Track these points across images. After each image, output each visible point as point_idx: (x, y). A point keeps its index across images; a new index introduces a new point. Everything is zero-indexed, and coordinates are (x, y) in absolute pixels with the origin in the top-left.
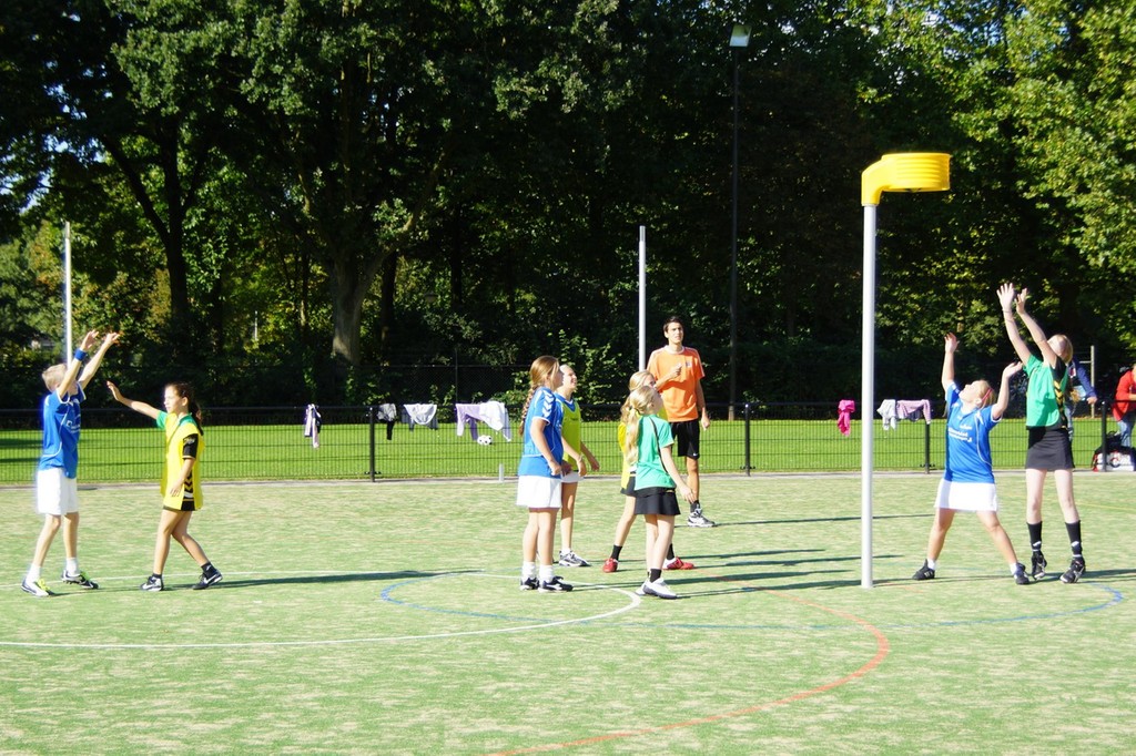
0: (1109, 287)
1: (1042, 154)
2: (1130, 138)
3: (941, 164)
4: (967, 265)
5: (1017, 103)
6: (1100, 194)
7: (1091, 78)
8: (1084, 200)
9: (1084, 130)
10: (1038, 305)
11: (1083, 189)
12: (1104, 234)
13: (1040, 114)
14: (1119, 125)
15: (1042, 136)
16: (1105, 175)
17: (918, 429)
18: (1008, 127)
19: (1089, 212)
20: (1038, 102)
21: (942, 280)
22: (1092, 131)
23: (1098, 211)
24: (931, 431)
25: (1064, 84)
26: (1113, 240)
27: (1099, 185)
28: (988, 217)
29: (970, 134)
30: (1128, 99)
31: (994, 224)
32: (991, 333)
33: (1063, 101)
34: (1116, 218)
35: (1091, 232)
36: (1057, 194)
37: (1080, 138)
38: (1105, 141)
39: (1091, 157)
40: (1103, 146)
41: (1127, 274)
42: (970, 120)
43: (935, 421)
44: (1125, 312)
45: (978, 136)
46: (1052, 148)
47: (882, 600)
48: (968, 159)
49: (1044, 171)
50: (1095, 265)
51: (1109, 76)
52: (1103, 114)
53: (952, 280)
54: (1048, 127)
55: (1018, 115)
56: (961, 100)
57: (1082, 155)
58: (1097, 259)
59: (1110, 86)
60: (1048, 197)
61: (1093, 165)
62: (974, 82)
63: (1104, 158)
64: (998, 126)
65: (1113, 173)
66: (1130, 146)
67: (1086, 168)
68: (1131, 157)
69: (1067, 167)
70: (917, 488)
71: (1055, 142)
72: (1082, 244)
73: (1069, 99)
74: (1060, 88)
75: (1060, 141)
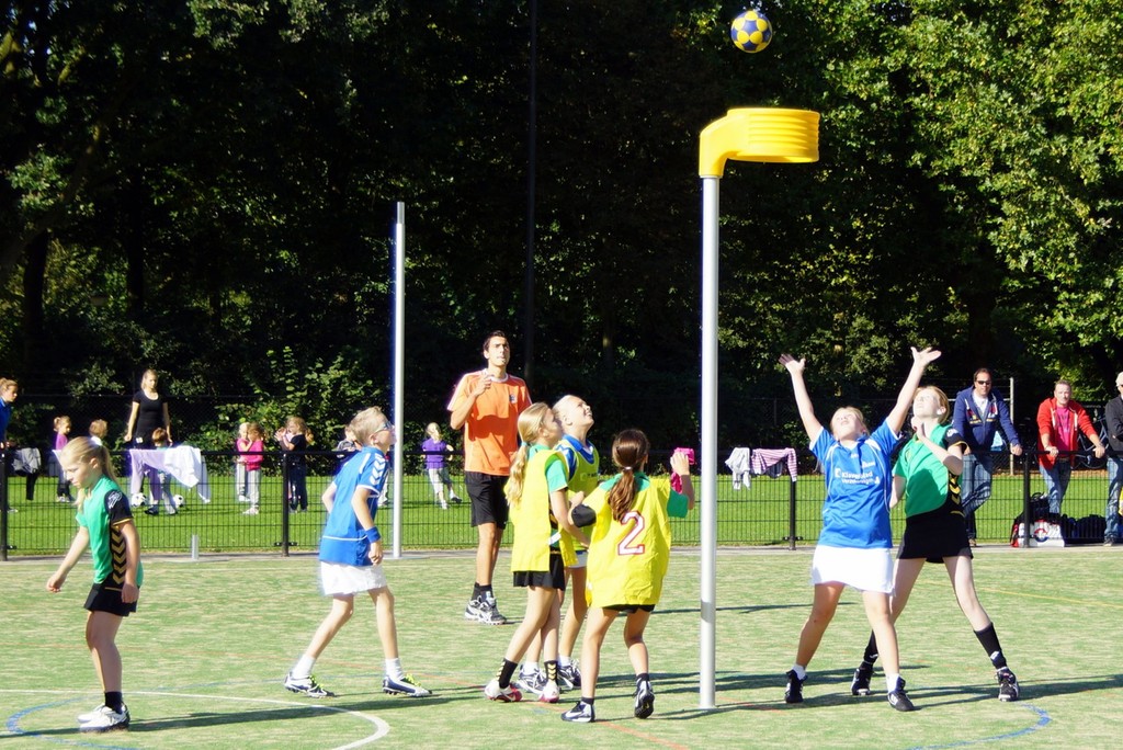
1: (946, 119)
2: (1061, 100)
3: (809, 124)
4: (847, 265)
5: (914, 49)
6: (1022, 174)
7: (1011, 18)
8: (1001, 182)
9: (1001, 88)
10: (941, 321)
11: (1000, 167)
12: (1028, 227)
13: (944, 65)
14: (1047, 83)
15: (946, 93)
16: (1029, 149)
17: (780, 487)
18: (902, 81)
19: (1008, 197)
20: (940, 50)
21: (814, 286)
22: (1009, 87)
23: (1020, 197)
24: (798, 491)
25: (976, 25)
26: (1040, 235)
27: (1021, 162)
28: (876, 202)
29: (851, 88)
30: (1058, 48)
31: (883, 211)
32: (879, 358)
33: (973, 47)
34: (1043, 206)
35: (1010, 224)
36: (966, 173)
37: (997, 98)
38: (1029, 104)
39: (1011, 124)
40: (1026, 110)
41: (1056, 282)
42: (851, 70)
43: (804, 477)
45: (861, 91)
46: (959, 110)
49: (949, 140)
50: (1016, 268)
51: (1033, 16)
52: (1026, 66)
53: (826, 287)
54: (955, 82)
55: (916, 65)
57: (998, 121)
58: (1018, 261)
59: (1034, 29)
60: (954, 175)
61: (1013, 135)
62: (857, 19)
63: (1027, 125)
64: (888, 80)
65: (1039, 147)
66: (1061, 112)
67: (1004, 138)
68: (1063, 126)
69: (979, 136)
70: (778, 570)
71: (963, 103)
72: (1000, 241)
73: (981, 46)
74: (971, 31)
75: (971, 100)
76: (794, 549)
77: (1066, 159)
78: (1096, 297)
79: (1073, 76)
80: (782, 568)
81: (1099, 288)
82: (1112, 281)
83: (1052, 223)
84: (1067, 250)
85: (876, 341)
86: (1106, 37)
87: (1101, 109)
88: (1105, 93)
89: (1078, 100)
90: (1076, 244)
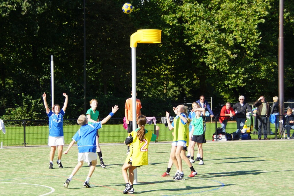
0: (217, 76)
1: (193, 30)
2: (223, 24)
4: (167, 69)
5: (184, 12)
6: (213, 44)
7: (209, 3)
8: (207, 46)
9: (207, 21)
10: (192, 83)
11: (207, 42)
12: (215, 58)
13: (192, 16)
14: (219, 19)
15: (193, 23)
16: (215, 37)
18: (181, 20)
19: (209, 50)
20: (191, 11)
21: (158, 74)
22: (210, 21)
23: (212, 50)
25: (200, 5)
26: (218, 60)
27: (213, 40)
28: (174, 52)
29: (168, 22)
30: (222, 10)
31: (176, 54)
32: (176, 93)
33: (199, 11)
34: (219, 52)
35: (210, 57)
36: (198, 44)
37: (206, 24)
38: (215, 25)
39: (210, 31)
40: (214, 27)
41: (223, 72)
42: (167, 17)
43: (158, 124)
44: (222, 85)
45: (170, 23)
46: (196, 27)
47: (141, 188)
48: (167, 31)
49: (193, 35)
50: (212, 69)
51: (216, 2)
52: (213, 15)
53: (162, 74)
54: (195, 20)
55: (184, 16)
56: (164, 11)
57: (206, 30)
58: (212, 66)
59: (216, 5)
60: (195, 44)
61: (210, 33)
62: (169, 4)
63: (214, 31)
64: (177, 20)
65: (218, 36)
66: (223, 27)
67: (208, 35)
68: (223, 31)
69: (201, 34)
70: (151, 148)
71: (197, 25)
72: (207, 61)
73: (201, 10)
74: (199, 6)
75: (199, 25)
76: (156, 143)
77: (225, 40)
78: (233, 75)
79: (227, 17)
80: (153, 148)
81: (234, 73)
82: (237, 71)
83: (221, 56)
84: (225, 63)
85: (175, 88)
86: (235, 7)
87: (233, 26)
88: (234, 21)
89: (227, 24)
90: (228, 62)
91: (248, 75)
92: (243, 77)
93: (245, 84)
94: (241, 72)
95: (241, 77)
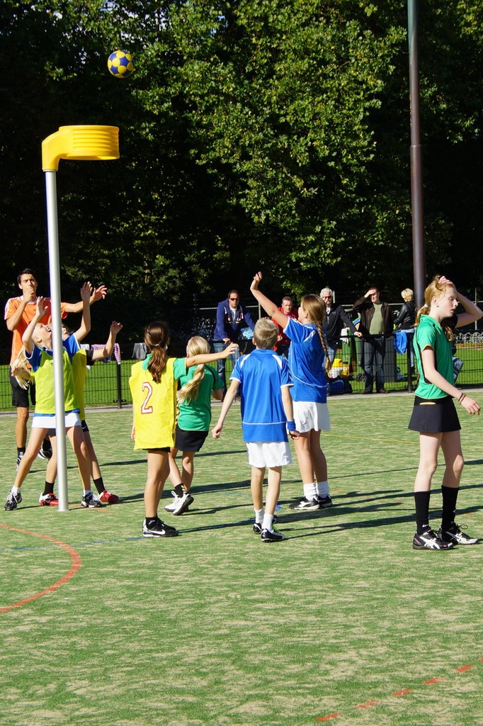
0: (270, 240)
1: (209, 126)
2: (282, 112)
3: (111, 135)
4: (150, 223)
5: (187, 81)
6: (260, 161)
7: (247, 61)
8: (247, 166)
9: (243, 106)
10: (212, 257)
11: (245, 157)
12: (265, 195)
13: (206, 91)
14: (273, 101)
15: (209, 110)
16: (264, 144)
17: (111, 369)
18: (180, 102)
19: (251, 177)
20: (204, 80)
21: (128, 237)
22: (251, 107)
23: (259, 176)
24: (122, 370)
25: (225, 64)
26: (272, 200)
27: (259, 153)
28: (167, 182)
29: (148, 108)
30: (279, 78)
31: (172, 188)
32: (174, 283)
33: (225, 79)
34: (274, 181)
35: (254, 193)
36: (224, 161)
37: (241, 112)
38: (262, 115)
39: (251, 128)
40: (260, 119)
41: (285, 229)
42: (147, 95)
43: (125, 362)
44: (285, 262)
45: (154, 109)
46: (218, 121)
47: (76, 521)
48: (147, 130)
49: (212, 140)
50: (259, 222)
51: (262, 58)
52: (259, 91)
53: (138, 238)
54: (214, 102)
55: (188, 92)
56: (138, 78)
57: (243, 127)
58: (260, 217)
59: (262, 66)
60: (216, 163)
61: (253, 135)
62: (149, 63)
63: (261, 129)
64: (171, 101)
65: (270, 142)
66: (282, 120)
67: (247, 138)
68: (284, 129)
69: (231, 137)
70: (110, 421)
71: (220, 116)
72: (247, 204)
73: (230, 78)
74: (223, 68)
75: (225, 114)
76: (121, 408)
77: (288, 151)
78: (311, 238)
79: (289, 96)
80: (113, 420)
81: (312, 232)
82: (320, 227)
83: (279, 192)
84: (291, 208)
85: (172, 272)
86: (308, 70)
87: (308, 117)
88: (310, 106)
89: (293, 112)
90: (296, 205)
91: (345, 237)
92: (334, 243)
93: (339, 259)
94: (328, 229)
95: (328, 242)
